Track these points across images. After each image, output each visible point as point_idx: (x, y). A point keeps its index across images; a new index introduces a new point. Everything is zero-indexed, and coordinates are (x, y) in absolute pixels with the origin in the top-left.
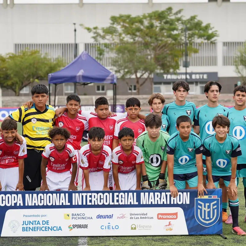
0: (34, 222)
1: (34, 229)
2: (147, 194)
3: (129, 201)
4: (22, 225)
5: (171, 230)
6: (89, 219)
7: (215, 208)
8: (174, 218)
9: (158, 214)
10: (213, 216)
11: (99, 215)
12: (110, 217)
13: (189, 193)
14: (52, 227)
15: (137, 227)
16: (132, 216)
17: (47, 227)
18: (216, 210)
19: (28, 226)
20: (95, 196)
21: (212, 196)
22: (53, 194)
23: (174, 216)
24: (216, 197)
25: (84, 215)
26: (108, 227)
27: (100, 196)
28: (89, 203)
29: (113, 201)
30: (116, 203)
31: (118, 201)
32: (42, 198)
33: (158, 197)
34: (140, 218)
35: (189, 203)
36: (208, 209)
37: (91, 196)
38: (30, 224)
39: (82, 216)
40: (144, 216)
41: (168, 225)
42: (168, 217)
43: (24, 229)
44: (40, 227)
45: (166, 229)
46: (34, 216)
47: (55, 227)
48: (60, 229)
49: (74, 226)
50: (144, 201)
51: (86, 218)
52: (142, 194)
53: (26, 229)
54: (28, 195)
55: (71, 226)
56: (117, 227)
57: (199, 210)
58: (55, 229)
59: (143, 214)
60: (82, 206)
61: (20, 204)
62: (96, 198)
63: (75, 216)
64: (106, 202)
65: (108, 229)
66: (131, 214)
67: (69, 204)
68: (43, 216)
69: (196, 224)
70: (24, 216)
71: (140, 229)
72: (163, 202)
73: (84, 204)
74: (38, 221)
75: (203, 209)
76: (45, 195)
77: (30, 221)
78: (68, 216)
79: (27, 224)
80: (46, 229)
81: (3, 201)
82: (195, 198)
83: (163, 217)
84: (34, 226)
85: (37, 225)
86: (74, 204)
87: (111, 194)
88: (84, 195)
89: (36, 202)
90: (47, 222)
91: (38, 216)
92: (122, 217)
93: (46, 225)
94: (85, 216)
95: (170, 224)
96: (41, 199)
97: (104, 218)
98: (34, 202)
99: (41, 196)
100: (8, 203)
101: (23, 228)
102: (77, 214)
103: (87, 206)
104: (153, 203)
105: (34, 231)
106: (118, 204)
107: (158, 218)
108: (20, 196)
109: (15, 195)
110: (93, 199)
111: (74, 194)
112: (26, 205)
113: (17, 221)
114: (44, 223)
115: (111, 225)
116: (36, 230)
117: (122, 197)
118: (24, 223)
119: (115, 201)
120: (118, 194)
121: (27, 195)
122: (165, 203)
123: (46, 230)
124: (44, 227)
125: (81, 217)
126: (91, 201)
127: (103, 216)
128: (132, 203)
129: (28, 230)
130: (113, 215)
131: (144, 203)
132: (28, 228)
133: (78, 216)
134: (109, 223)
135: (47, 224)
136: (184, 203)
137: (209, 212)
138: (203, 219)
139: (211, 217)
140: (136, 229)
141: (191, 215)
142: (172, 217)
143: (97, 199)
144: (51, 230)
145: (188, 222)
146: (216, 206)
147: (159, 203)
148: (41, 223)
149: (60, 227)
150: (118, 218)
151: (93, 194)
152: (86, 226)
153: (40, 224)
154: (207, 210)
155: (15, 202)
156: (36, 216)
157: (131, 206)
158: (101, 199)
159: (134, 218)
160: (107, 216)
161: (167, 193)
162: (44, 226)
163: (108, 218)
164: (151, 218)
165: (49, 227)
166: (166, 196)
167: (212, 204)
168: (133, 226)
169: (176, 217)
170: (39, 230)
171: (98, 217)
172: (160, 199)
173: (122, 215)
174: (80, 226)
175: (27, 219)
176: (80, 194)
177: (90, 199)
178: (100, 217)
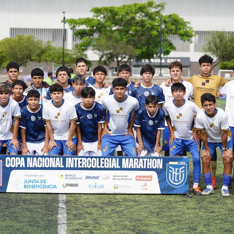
0: (34, 181)
1: (33, 187)
2: (127, 159)
3: (113, 165)
4: (24, 183)
5: (146, 189)
6: (79, 179)
7: (183, 173)
8: (149, 179)
9: (136, 177)
10: (181, 179)
12: (97, 178)
13: (162, 160)
14: (48, 185)
15: (118, 187)
16: (115, 178)
18: (183, 174)
19: (29, 184)
21: (181, 162)
22: (50, 158)
23: (149, 178)
24: (184, 163)
25: (75, 176)
26: (95, 186)
27: (89, 160)
28: (79, 166)
29: (99, 165)
30: (102, 167)
31: (103, 165)
32: (41, 161)
33: (136, 162)
34: (121, 179)
35: (162, 168)
36: (177, 172)
37: (81, 161)
38: (30, 183)
40: (125, 178)
41: (145, 186)
42: (145, 179)
43: (26, 186)
44: (39, 185)
45: (142, 189)
46: (34, 176)
47: (51, 185)
49: (67, 185)
50: (124, 165)
51: (77, 178)
52: (123, 160)
53: (27, 186)
54: (29, 158)
55: (64, 184)
57: (170, 174)
58: (51, 187)
59: (124, 176)
60: (74, 169)
61: (22, 165)
63: (68, 177)
64: (94, 165)
65: (95, 188)
66: (114, 176)
67: (63, 167)
68: (42, 176)
69: (167, 185)
70: (26, 175)
71: (121, 189)
72: (141, 167)
73: (76, 166)
74: (37, 180)
75: (173, 173)
76: (43, 158)
77: (30, 180)
78: (62, 177)
79: (28, 182)
80: (43, 186)
81: (9, 163)
82: (167, 164)
84: (34, 184)
85: (36, 183)
86: (67, 166)
87: (98, 159)
88: (76, 159)
89: (36, 164)
90: (45, 181)
91: (37, 176)
95: (146, 185)
96: (40, 162)
97: (92, 178)
98: (34, 164)
100: (13, 165)
102: (70, 175)
103: (78, 169)
104: (133, 167)
105: (34, 188)
106: (104, 167)
107: (136, 180)
108: (23, 159)
109: (19, 158)
110: (83, 163)
111: (67, 159)
112: (28, 166)
113: (20, 180)
114: (42, 182)
115: (98, 184)
116: (35, 187)
117: (107, 162)
118: (26, 181)
119: (101, 165)
120: (103, 159)
122: (142, 167)
123: (43, 188)
125: (72, 177)
126: (81, 165)
128: (115, 167)
129: (29, 187)
130: (99, 176)
131: (125, 167)
132: (29, 186)
133: (70, 177)
134: (96, 183)
135: (45, 183)
136: (158, 168)
137: (178, 176)
138: (173, 181)
139: (180, 180)
140: (118, 188)
141: (163, 178)
143: (86, 163)
144: (48, 188)
145: (161, 183)
146: (183, 171)
147: (137, 167)
148: (40, 182)
149: (55, 185)
150: (103, 178)
151: (83, 159)
152: (76, 185)
154: (176, 174)
155: (19, 164)
156: (36, 176)
157: (114, 169)
158: (89, 163)
159: (116, 179)
160: (94, 177)
161: (144, 159)
162: (43, 184)
163: (95, 179)
164: (130, 179)
165: (46, 186)
166: (143, 161)
167: (180, 169)
168: (116, 186)
169: (150, 179)
170: (37, 187)
171: (87, 178)
172: (138, 164)
173: (106, 177)
174: (71, 185)
175: (28, 178)
176: (73, 158)
177: (81, 162)
178: (89, 177)
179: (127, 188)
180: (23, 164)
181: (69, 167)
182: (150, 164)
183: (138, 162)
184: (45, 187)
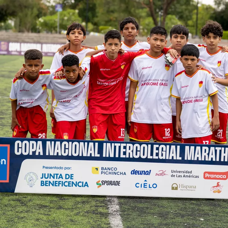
0: (55, 176)
1: (54, 184)
2: (192, 148)
3: (171, 155)
4: (41, 178)
5: (219, 192)
6: (121, 174)
8: (224, 178)
9: (205, 173)
11: (134, 170)
12: (148, 173)
14: (76, 182)
15: (178, 187)
16: (174, 174)
17: (71, 182)
19: (48, 180)
20: (130, 147)
22: (80, 143)
23: (224, 176)
25: (115, 169)
26: (144, 185)
27: (137, 147)
28: (122, 156)
29: (152, 154)
30: (155, 157)
31: (157, 154)
32: (67, 147)
33: (205, 152)
34: (183, 176)
37: (125, 147)
38: (50, 178)
39: (114, 171)
40: (188, 174)
41: (216, 186)
42: (217, 176)
43: (43, 183)
44: (62, 182)
45: (213, 190)
46: (55, 168)
47: (81, 182)
48: (86, 185)
49: (104, 182)
50: (188, 156)
51: (118, 173)
52: (187, 148)
53: (46, 183)
54: (50, 142)
55: (99, 181)
56: (155, 186)
58: (80, 184)
59: (187, 172)
60: (114, 159)
61: (39, 153)
62: (131, 149)
63: (106, 171)
64: (144, 155)
65: (144, 187)
67: (99, 155)
68: (67, 168)
70: (44, 167)
71: (182, 190)
72: (212, 158)
73: (117, 156)
74: (61, 175)
76: (70, 143)
77: (51, 175)
78: (97, 170)
79: (46, 177)
80: (69, 184)
81: (19, 149)
83: (211, 177)
84: (55, 180)
85: (59, 178)
86: (104, 156)
87: (150, 146)
88: (117, 145)
89: (59, 151)
90: (71, 176)
91: (61, 168)
92: (161, 174)
93: (69, 180)
94: (117, 171)
95: (218, 185)
96: (65, 148)
97: (140, 174)
98: (56, 151)
99: (65, 145)
100: (25, 152)
101: (42, 181)
102: (108, 168)
103: (119, 159)
104: (200, 159)
105: (55, 186)
106: (158, 158)
107: (205, 178)
108: (40, 143)
109: (34, 142)
110: (128, 151)
111: (105, 144)
112: (47, 154)
113: (35, 174)
114: (67, 177)
115: (148, 183)
116: (58, 185)
117: (162, 150)
118: (43, 176)
119: (154, 154)
120: (158, 146)
121: (48, 143)
122: (214, 160)
123: (69, 186)
124: (67, 182)
125: (112, 171)
126: (125, 153)
127: (139, 171)
128: (175, 158)
129: (48, 184)
130: (150, 171)
131: (189, 159)
132: (48, 182)
133: (109, 171)
134: (146, 181)
135: (71, 179)
140: (177, 189)
142: (221, 176)
143: (132, 151)
144: (76, 186)
147: (207, 159)
148: (64, 177)
149: (86, 183)
150: (157, 174)
151: (128, 145)
153: (62, 179)
155: (34, 150)
156: (58, 168)
157: (173, 161)
158: (137, 151)
160: (143, 172)
161: (217, 148)
162: (68, 180)
163: (144, 174)
164: (196, 177)
165: (73, 183)
166: (216, 151)
168: (175, 186)
169: (225, 177)
170: (61, 185)
171: (132, 173)
172: (208, 154)
173: (161, 172)
174: (110, 183)
175: (47, 172)
176: (113, 144)
177: (124, 150)
178: (135, 172)
179: (191, 189)
180: (40, 151)
181: (107, 156)
182: (224, 155)
183: (207, 152)
184: (71, 185)
